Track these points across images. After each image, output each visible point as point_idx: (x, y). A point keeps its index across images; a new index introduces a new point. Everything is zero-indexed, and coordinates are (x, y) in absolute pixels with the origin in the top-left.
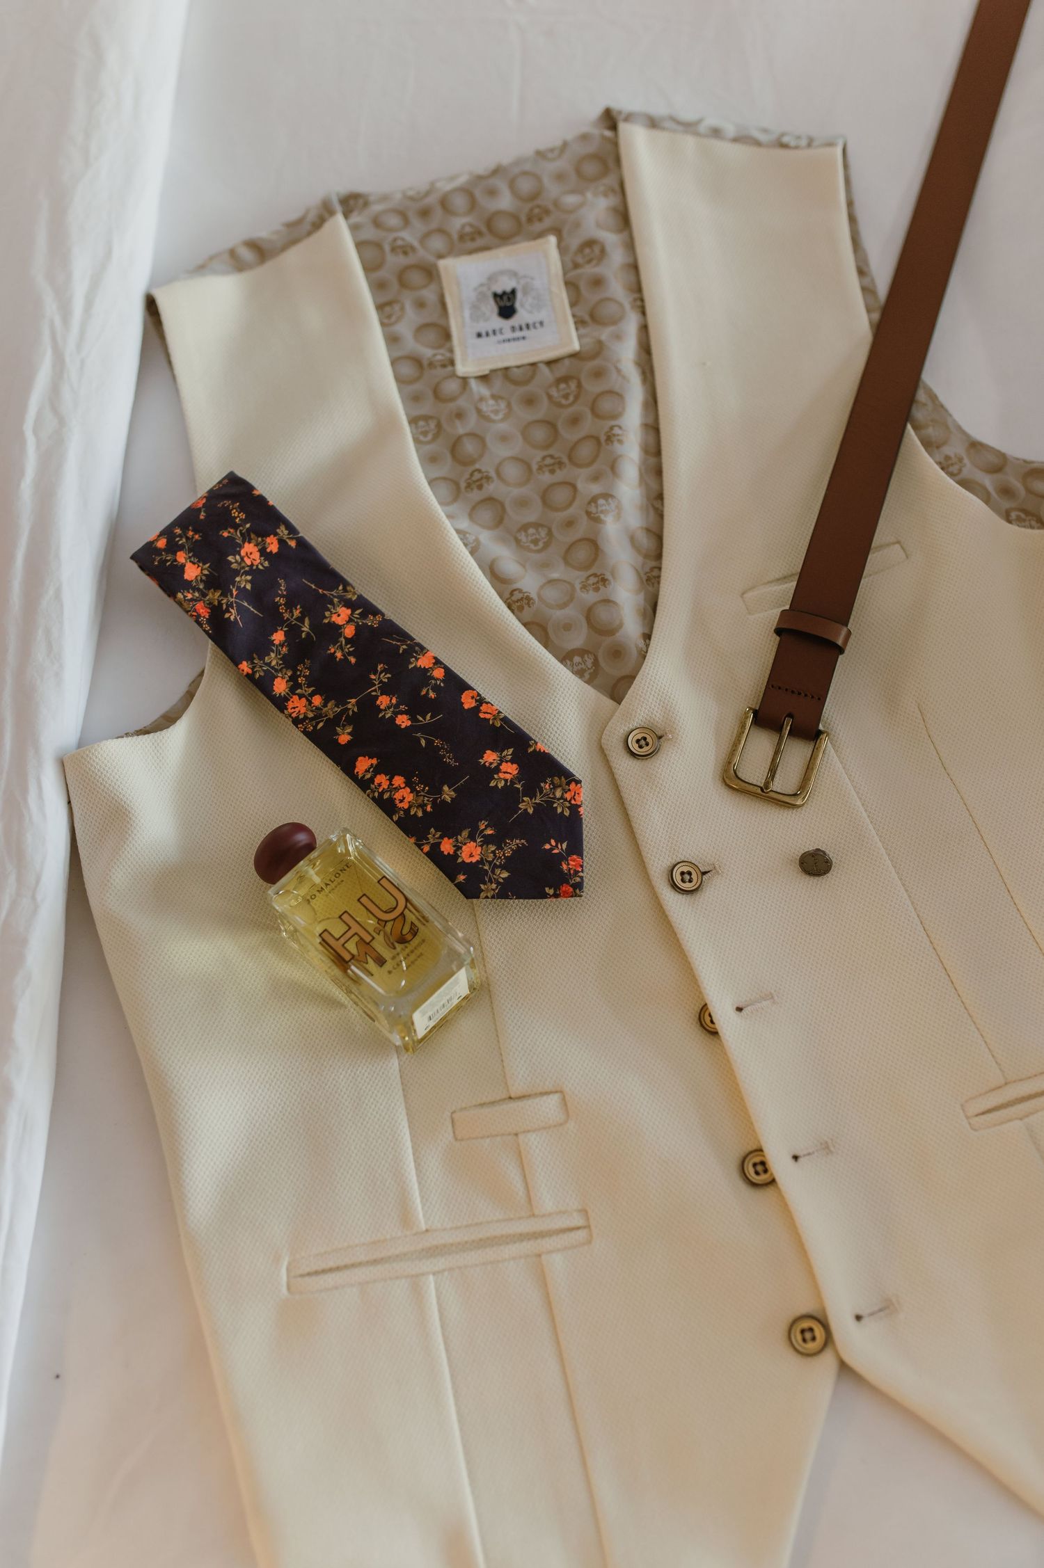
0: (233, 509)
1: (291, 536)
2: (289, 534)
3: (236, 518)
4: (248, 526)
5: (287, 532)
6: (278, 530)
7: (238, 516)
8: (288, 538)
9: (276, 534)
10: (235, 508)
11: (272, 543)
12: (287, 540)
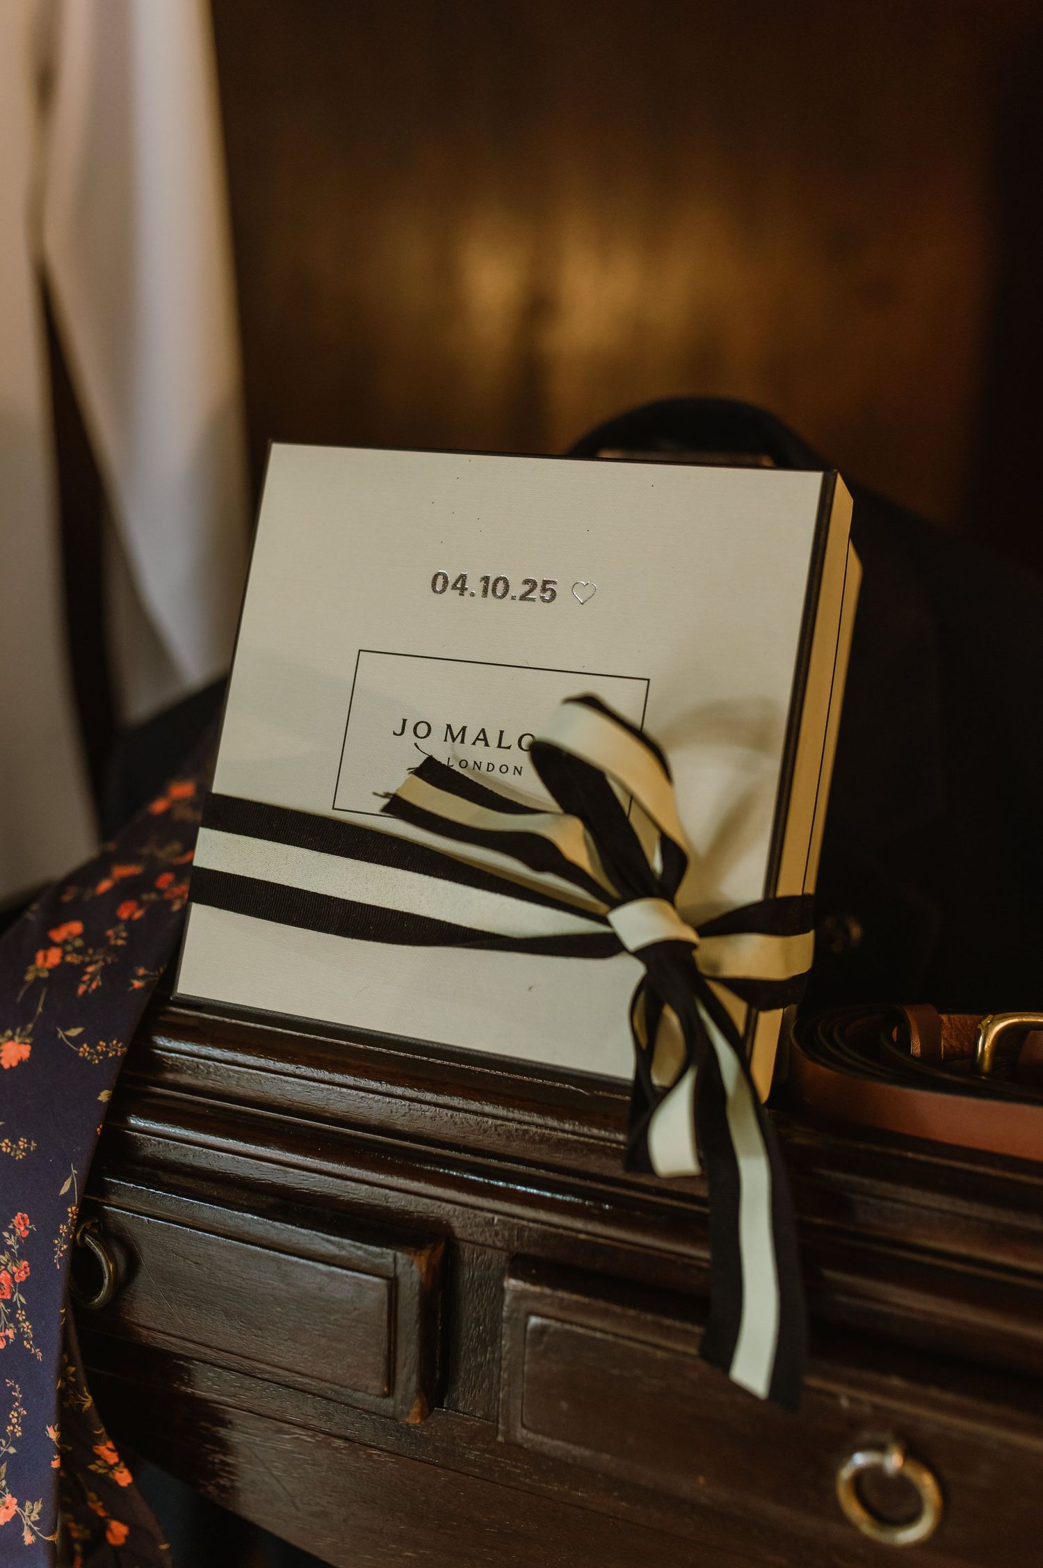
0: (16, 1410)
1: (36, 1528)
2: (35, 1523)
3: (11, 1424)
4: (12, 1450)
5: (38, 1518)
6: (28, 1503)
7: (14, 1425)
8: (30, 1527)
9: (21, 1505)
10: (19, 1413)
11: (7, 1508)
12: (26, 1527)
